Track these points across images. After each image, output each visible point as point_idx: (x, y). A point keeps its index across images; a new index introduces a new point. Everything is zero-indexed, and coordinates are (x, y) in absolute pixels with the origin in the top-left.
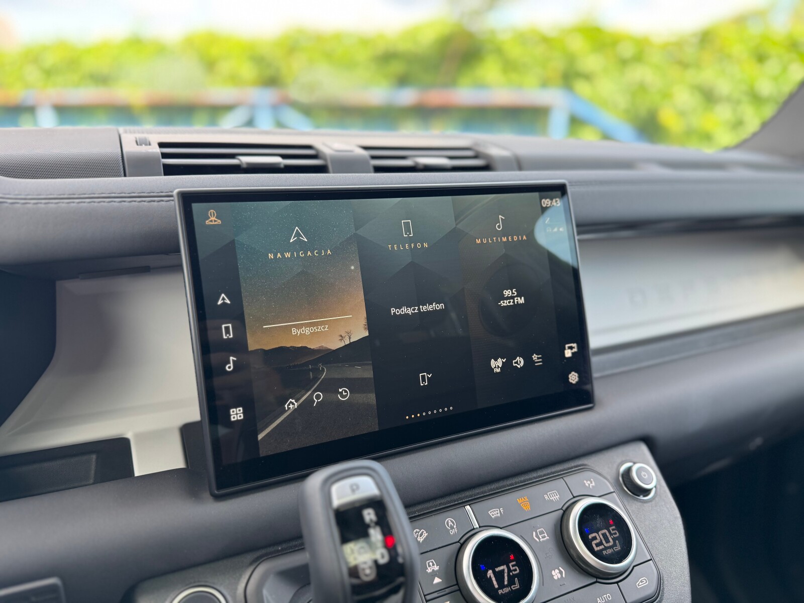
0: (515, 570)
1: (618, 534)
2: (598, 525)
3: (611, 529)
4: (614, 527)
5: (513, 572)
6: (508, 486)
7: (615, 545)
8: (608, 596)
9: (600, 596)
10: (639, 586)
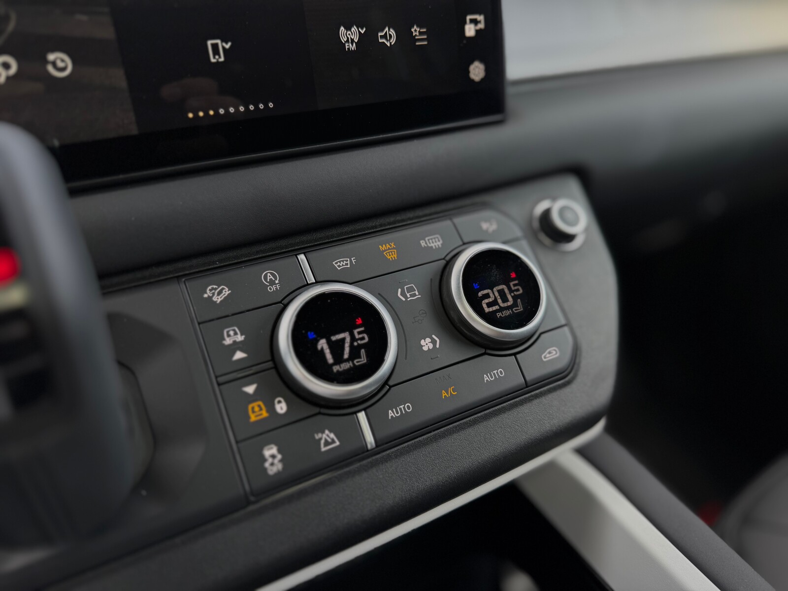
0: (363, 338)
1: (521, 291)
2: (493, 278)
3: (512, 284)
4: (516, 282)
5: (359, 342)
6: (368, 228)
7: (515, 304)
8: (499, 372)
9: (488, 371)
10: (545, 358)
